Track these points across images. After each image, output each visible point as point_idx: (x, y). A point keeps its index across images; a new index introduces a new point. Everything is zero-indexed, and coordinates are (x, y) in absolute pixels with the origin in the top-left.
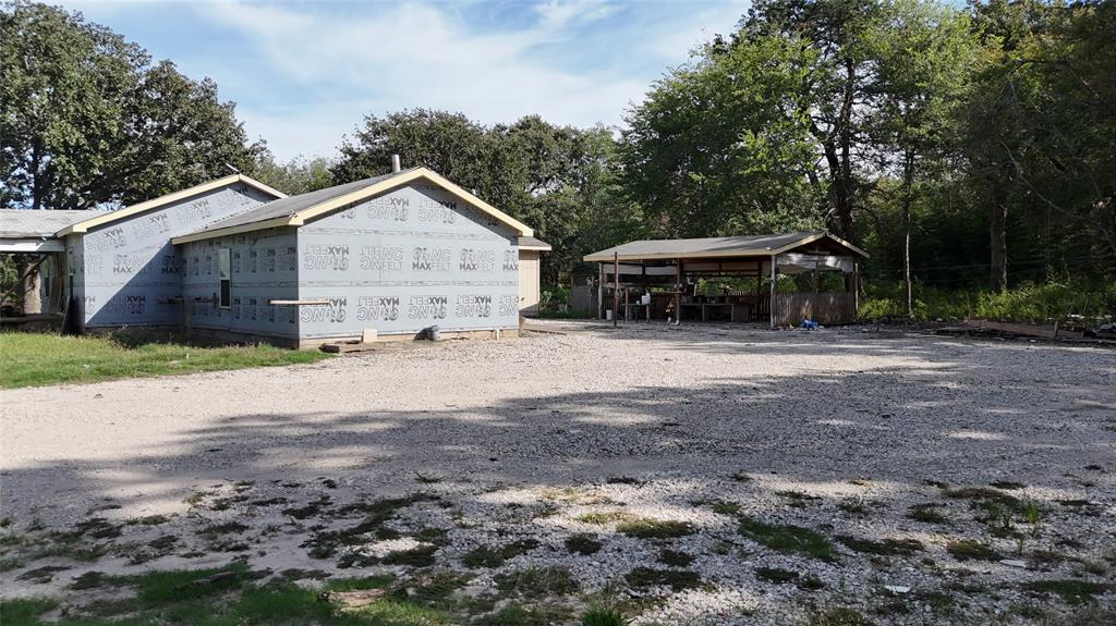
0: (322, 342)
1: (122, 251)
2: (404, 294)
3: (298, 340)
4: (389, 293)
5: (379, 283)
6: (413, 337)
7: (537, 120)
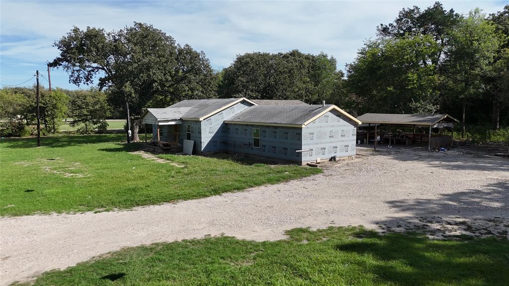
0: (307, 163)
1: (211, 126)
2: (326, 146)
3: (301, 162)
4: (323, 146)
5: (321, 143)
6: (328, 160)
7: (297, 51)
